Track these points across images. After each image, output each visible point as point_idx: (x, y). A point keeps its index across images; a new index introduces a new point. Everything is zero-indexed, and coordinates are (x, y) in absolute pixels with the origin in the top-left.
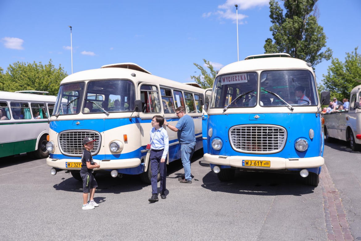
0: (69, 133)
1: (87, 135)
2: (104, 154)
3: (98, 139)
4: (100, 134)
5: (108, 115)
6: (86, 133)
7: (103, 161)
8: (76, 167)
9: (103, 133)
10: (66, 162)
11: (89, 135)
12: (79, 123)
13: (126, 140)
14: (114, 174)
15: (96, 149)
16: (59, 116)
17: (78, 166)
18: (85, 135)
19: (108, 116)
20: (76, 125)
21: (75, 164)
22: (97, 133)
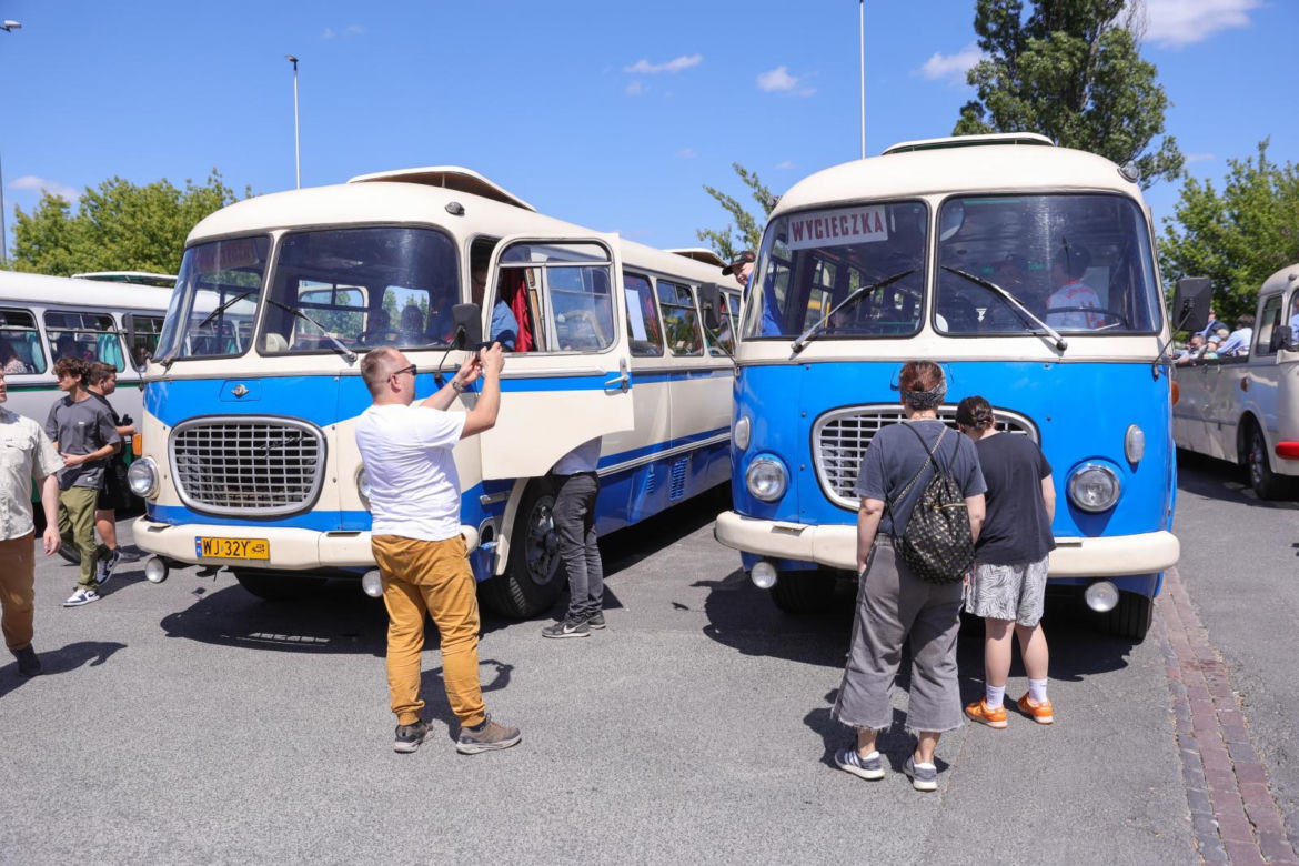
0: (208, 427)
1: (272, 435)
2: (337, 509)
3: (314, 453)
4: (322, 433)
5: (349, 360)
6: (268, 430)
7: (331, 535)
8: (231, 556)
9: (334, 428)
10: (198, 538)
11: (279, 434)
12: (243, 388)
14: (373, 587)
15: (307, 490)
16: (176, 364)
17: (241, 551)
18: (264, 435)
19: (351, 366)
20: (234, 398)
21: (228, 545)
22: (308, 430)
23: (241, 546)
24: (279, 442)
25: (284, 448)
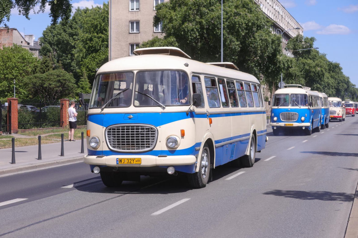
0: (120, 127)
1: (141, 129)
2: (161, 150)
3: (154, 134)
4: (157, 128)
5: (164, 108)
6: (140, 128)
7: (159, 157)
8: (129, 163)
9: (160, 127)
10: (117, 159)
11: (144, 129)
12: (132, 116)
13: (183, 135)
14: (170, 171)
15: (152, 144)
16: (105, 109)
17: (132, 162)
18: (139, 129)
19: (163, 110)
20: (128, 119)
21: (128, 160)
22: (153, 127)
23: (132, 160)
24: (143, 131)
25: (145, 133)
